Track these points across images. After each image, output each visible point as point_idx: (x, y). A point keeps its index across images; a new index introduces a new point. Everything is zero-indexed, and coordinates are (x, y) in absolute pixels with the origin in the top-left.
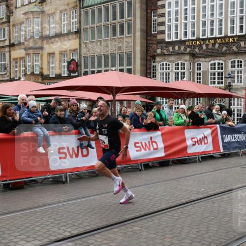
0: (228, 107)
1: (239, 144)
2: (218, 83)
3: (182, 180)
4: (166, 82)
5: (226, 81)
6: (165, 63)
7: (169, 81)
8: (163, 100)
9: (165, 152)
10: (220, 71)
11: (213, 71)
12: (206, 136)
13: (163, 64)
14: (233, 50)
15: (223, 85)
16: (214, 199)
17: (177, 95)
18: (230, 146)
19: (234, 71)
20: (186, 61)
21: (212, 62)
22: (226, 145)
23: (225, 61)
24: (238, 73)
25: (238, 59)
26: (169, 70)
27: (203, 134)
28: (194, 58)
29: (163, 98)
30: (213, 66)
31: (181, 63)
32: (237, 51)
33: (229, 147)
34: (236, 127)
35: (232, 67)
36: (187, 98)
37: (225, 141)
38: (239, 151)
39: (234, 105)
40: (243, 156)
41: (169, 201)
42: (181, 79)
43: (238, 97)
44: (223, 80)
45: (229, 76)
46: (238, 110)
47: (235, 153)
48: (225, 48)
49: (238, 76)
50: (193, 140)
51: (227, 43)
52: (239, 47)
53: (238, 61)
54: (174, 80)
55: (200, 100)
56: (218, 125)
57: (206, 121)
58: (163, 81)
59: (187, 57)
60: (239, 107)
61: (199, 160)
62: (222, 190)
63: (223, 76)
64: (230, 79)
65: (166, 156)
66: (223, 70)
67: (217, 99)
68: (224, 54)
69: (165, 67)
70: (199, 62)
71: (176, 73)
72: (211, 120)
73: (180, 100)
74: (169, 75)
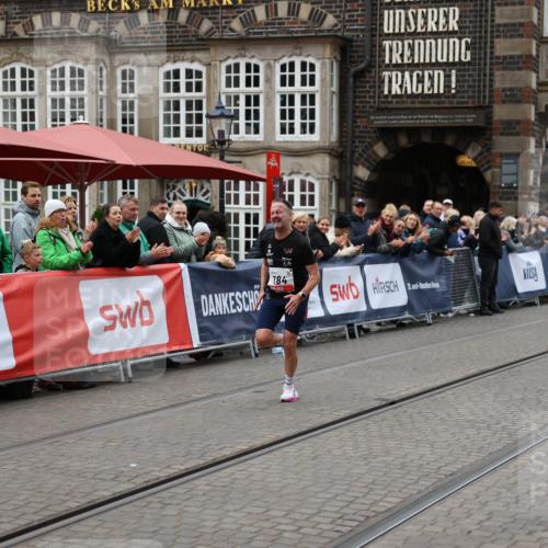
0: (217, 209)
1: (247, 321)
2: (189, 134)
3: (69, 439)
4: (25, 128)
5: (210, 127)
6: (18, 67)
7: (33, 127)
8: (15, 186)
9: (17, 353)
10: (194, 95)
11: (172, 95)
12: (145, 299)
13: (13, 71)
14: (232, 30)
15: (202, 141)
16: (165, 493)
17: (58, 170)
18: (220, 327)
19: (237, 98)
20: (86, 61)
21: (170, 67)
22: (209, 326)
23: (208, 65)
24: (248, 103)
25: (247, 60)
26: (31, 89)
27: (138, 292)
28: (111, 54)
29: (15, 180)
30: (172, 80)
31: (73, 70)
32: (244, 34)
33: (217, 331)
34: (240, 268)
35: (228, 85)
36: (90, 181)
37: (205, 314)
38: (250, 341)
39: (237, 202)
40: (261, 358)
41: (26, 510)
42: (72, 120)
43: (248, 178)
44: (204, 125)
45: (218, 112)
46: (248, 216)
47: (235, 349)
48: (206, 25)
49: (248, 113)
50: (108, 313)
51: (215, 7)
52: (249, 21)
53: (248, 67)
54: (50, 123)
55: (132, 187)
56: (183, 266)
57: (145, 252)
58: (14, 127)
59: (90, 51)
60: (252, 209)
61: (126, 374)
62: (191, 464)
63: (204, 112)
64: (224, 121)
65: (19, 367)
66: (203, 93)
67: (186, 185)
68: (203, 43)
69: (18, 79)
70: (127, 67)
71: (54, 101)
72: (159, 249)
73: (69, 186)
74: (32, 106)
